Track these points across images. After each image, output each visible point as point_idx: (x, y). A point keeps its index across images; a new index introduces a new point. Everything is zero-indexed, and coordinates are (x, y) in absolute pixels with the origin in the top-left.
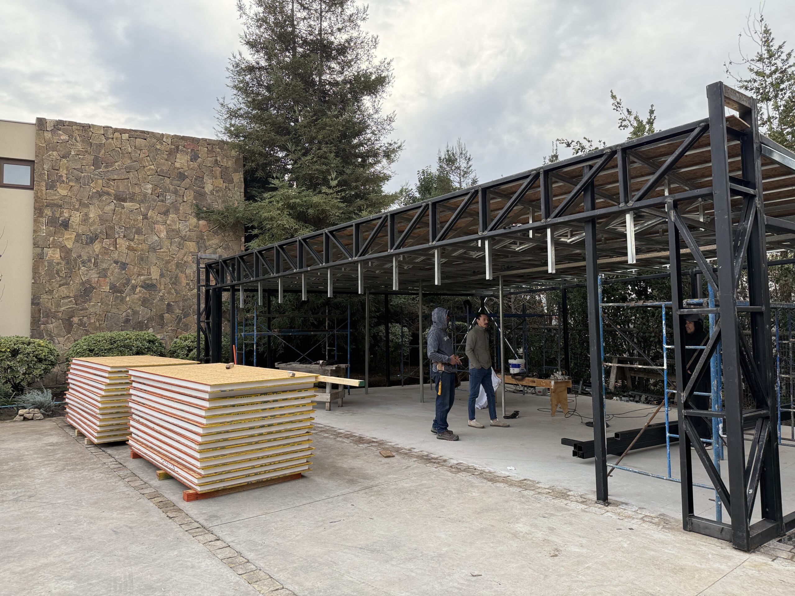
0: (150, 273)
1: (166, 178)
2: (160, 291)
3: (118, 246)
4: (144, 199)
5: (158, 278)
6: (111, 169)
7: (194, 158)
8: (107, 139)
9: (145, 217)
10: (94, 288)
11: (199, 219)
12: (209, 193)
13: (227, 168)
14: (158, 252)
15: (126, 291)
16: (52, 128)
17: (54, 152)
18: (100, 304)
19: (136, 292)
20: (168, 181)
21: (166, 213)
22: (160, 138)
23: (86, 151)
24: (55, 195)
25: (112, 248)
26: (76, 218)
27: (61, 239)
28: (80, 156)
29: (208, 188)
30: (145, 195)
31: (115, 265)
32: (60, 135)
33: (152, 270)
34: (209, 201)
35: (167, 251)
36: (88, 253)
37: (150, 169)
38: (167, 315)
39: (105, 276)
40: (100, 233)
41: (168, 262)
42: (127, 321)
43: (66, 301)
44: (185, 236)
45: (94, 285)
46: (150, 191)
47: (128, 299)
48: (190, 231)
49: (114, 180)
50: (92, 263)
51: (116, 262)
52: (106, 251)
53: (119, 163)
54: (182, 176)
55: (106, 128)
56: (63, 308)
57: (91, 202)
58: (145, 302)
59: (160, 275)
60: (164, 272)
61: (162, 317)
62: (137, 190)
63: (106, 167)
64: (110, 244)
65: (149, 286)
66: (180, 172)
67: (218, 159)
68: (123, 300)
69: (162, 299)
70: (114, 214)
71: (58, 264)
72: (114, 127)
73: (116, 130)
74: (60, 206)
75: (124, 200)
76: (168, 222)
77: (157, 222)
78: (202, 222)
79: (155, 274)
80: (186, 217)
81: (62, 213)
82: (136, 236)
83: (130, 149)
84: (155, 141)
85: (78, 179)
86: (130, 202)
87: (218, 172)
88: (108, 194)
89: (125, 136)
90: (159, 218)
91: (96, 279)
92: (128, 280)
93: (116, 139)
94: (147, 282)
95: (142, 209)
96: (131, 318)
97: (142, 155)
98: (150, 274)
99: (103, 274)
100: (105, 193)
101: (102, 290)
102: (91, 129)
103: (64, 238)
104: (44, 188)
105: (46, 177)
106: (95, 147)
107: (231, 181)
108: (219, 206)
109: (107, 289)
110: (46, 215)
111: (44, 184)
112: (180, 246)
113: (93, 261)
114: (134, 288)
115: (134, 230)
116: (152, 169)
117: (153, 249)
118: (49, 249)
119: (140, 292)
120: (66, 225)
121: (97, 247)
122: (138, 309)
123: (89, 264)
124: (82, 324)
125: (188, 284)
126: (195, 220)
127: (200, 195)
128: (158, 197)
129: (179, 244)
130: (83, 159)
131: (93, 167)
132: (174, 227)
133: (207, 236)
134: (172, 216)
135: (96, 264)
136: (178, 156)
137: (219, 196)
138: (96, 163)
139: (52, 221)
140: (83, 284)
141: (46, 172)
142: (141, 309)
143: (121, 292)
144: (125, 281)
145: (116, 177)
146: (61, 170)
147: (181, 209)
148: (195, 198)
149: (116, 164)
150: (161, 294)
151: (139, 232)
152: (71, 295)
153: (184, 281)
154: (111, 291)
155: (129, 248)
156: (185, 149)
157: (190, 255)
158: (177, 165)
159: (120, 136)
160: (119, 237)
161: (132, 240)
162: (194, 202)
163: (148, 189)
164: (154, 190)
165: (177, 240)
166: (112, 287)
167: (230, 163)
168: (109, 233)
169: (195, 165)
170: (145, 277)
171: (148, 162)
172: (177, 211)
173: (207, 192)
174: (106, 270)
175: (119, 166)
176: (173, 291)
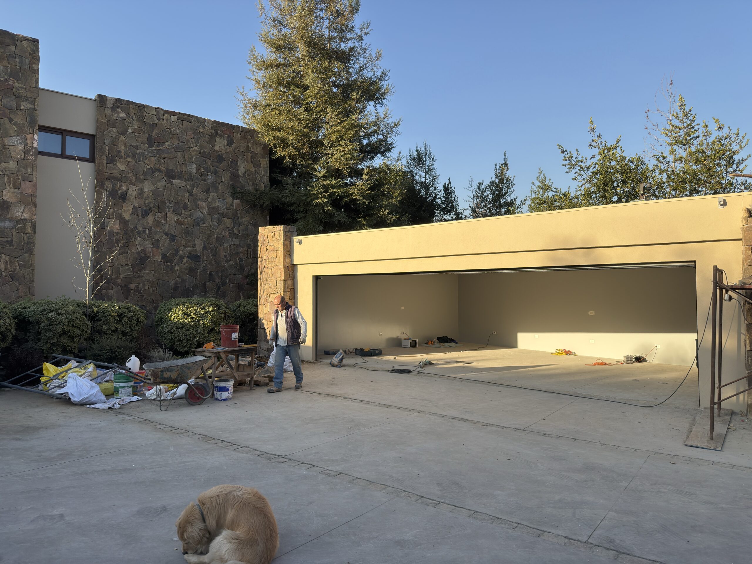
0: (195, 246)
1: (208, 160)
2: (203, 262)
3: (168, 219)
4: (190, 177)
5: (201, 250)
6: (161, 148)
7: (230, 143)
8: (159, 119)
9: (191, 195)
10: (148, 257)
11: (234, 199)
12: (242, 176)
13: (256, 154)
14: (201, 226)
15: (175, 261)
16: (112, 106)
17: (114, 129)
18: (153, 272)
19: (183, 262)
20: (209, 162)
21: (207, 191)
22: (202, 122)
23: (141, 130)
24: (114, 169)
25: (163, 221)
26: (133, 192)
27: (120, 211)
28: (136, 134)
29: (241, 171)
30: (190, 174)
31: (165, 237)
32: (119, 113)
33: (196, 242)
34: (242, 182)
35: (208, 225)
36: (144, 225)
37: (194, 151)
38: (208, 283)
39: (157, 247)
40: (154, 206)
41: (209, 236)
42: (176, 288)
43: (125, 268)
44: (223, 213)
45: (148, 255)
46: (194, 171)
47: (176, 268)
48: (227, 208)
49: (164, 158)
50: (146, 234)
51: (167, 234)
52: (158, 223)
53: (169, 143)
54: (220, 159)
55: (158, 109)
56: (122, 275)
57: (145, 178)
58: (191, 271)
59: (203, 247)
60: (207, 244)
61: (204, 285)
62: (184, 169)
63: (157, 146)
64: (161, 217)
65: (194, 257)
66: (219, 155)
67: (249, 145)
68: (172, 268)
69: (205, 269)
70: (164, 190)
71: (118, 233)
72: (164, 109)
73: (167, 112)
74: (119, 180)
75: (173, 177)
76: (209, 200)
77: (200, 200)
78: (236, 201)
79: (199, 246)
80: (223, 196)
81: (120, 186)
82: (183, 211)
83: (178, 130)
84: (199, 124)
85: (134, 156)
86: (178, 179)
87: (249, 157)
88: (160, 171)
89: (174, 118)
90: (202, 195)
91: (150, 249)
92: (177, 251)
93: (167, 120)
94: (192, 253)
95: (188, 187)
96: (179, 285)
97: (188, 137)
99: (156, 244)
100: (157, 170)
101: (155, 260)
102: (146, 110)
103: (123, 210)
104: (105, 162)
105: (107, 151)
106: (149, 126)
107: (259, 166)
108: (250, 188)
109: (159, 258)
110: (107, 187)
111: (105, 158)
112: (219, 221)
113: (147, 232)
114: (182, 258)
115: (181, 206)
116: (196, 151)
117: (197, 223)
118: (110, 220)
119: (187, 262)
120: (124, 197)
121: (150, 219)
122: (185, 278)
123: (144, 235)
124: (137, 290)
125: (225, 256)
126: (231, 199)
127: (235, 176)
128: (201, 176)
129: (219, 219)
130: (138, 137)
131: (147, 145)
132: (214, 205)
133: (240, 214)
134: (212, 195)
135: (149, 235)
136: (218, 139)
137: (249, 179)
138: (150, 142)
139: (112, 194)
140: (138, 253)
141: (107, 147)
142: (187, 278)
143: (171, 261)
144: (174, 252)
145: (166, 155)
146: (120, 145)
147: (219, 188)
148: (231, 179)
149: (167, 143)
150: (204, 265)
151: (185, 207)
152: (129, 263)
153: (222, 254)
154: (162, 261)
155: (178, 222)
156: (222, 134)
157: (227, 230)
158: (217, 148)
159: (170, 118)
160: (169, 211)
161: (180, 215)
162: (231, 183)
163: (193, 168)
164: (198, 169)
165: (216, 216)
166: (164, 257)
167: (259, 150)
168: (161, 207)
169: (231, 149)
170: (191, 249)
171: (193, 143)
172: (216, 190)
173: (240, 174)
174: (158, 241)
175: (169, 145)
176: (213, 262)
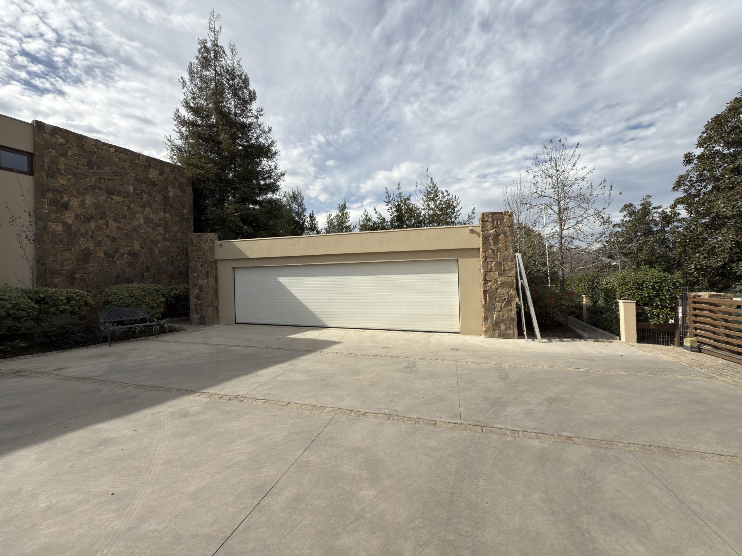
1: (143, 184)
2: (141, 258)
3: (109, 226)
4: (128, 195)
5: (139, 249)
6: (101, 171)
7: (162, 173)
8: (98, 149)
9: (129, 208)
10: (92, 254)
11: (165, 213)
12: (172, 198)
13: (182, 183)
14: (138, 232)
15: (116, 257)
16: (50, 131)
17: (53, 150)
18: (96, 265)
19: (124, 258)
20: (144, 186)
21: (143, 207)
22: (138, 156)
23: (81, 155)
24: (56, 183)
25: (104, 227)
26: (75, 202)
27: (62, 217)
28: (76, 157)
29: (171, 194)
30: (128, 193)
31: (107, 239)
32: (58, 138)
33: (135, 244)
34: (171, 202)
35: (145, 231)
36: (86, 228)
37: (131, 176)
38: (146, 273)
39: (101, 246)
40: (95, 215)
41: (146, 239)
42: (118, 277)
43: (69, 262)
44: (157, 223)
45: (91, 252)
46: (132, 191)
47: (118, 262)
48: (159, 220)
49: (104, 179)
51: (108, 236)
52: (100, 228)
53: (108, 168)
54: (153, 184)
55: (97, 141)
56: (67, 268)
57: (87, 193)
58: (131, 265)
59: (141, 247)
60: (143, 245)
61: (143, 275)
62: (122, 188)
63: (97, 169)
64: (103, 224)
65: (133, 254)
66: (152, 181)
67: (177, 176)
68: (114, 262)
69: (143, 263)
70: (105, 203)
71: (60, 235)
73: (104, 144)
74: (61, 192)
75: (113, 194)
76: (145, 213)
77: (138, 212)
78: (167, 215)
79: (137, 246)
80: (157, 211)
81: (62, 198)
82: (123, 220)
83: (116, 159)
84: (134, 157)
85: (75, 174)
86: (117, 196)
87: (177, 185)
88: (100, 188)
89: (112, 150)
90: (139, 209)
91: (93, 248)
92: (118, 250)
93: (105, 150)
94: (132, 251)
95: (126, 202)
96: (121, 275)
97: (125, 166)
98: (134, 246)
99: (99, 244)
100: (97, 187)
101: (98, 256)
102: (85, 140)
103: (65, 216)
104: (45, 177)
105: (47, 168)
106: (88, 153)
107: (185, 192)
109: (102, 255)
110: (48, 197)
111: (45, 173)
112: (154, 229)
113: (90, 235)
114: (122, 255)
115: (121, 216)
116: (133, 176)
117: (135, 229)
118: (52, 223)
119: (127, 258)
120: (66, 206)
121: (92, 225)
122: (126, 269)
123: (87, 236)
124: (82, 279)
125: (159, 254)
126: (163, 213)
127: (166, 198)
128: (137, 195)
129: (153, 227)
130: (78, 160)
131: (87, 167)
132: (149, 217)
134: (147, 209)
135: (92, 237)
136: (151, 170)
137: (177, 200)
138: (90, 165)
139: (54, 202)
140: (82, 250)
141: (47, 164)
142: (128, 269)
143: (113, 257)
144: (115, 250)
145: (106, 177)
146: (60, 164)
147: (153, 205)
148: (163, 199)
149: (106, 168)
150: (142, 260)
151: (124, 217)
152: (73, 258)
153: (157, 252)
154: (105, 256)
155: (118, 228)
156: (155, 167)
157: (160, 235)
158: (151, 176)
159: (108, 149)
160: (110, 219)
161: (120, 222)
162: (162, 202)
163: (131, 189)
164: (134, 190)
165: (151, 225)
166: (106, 253)
167: (184, 181)
168: (102, 216)
169: (161, 178)
170: (130, 248)
171: (129, 170)
172: (151, 206)
173: (170, 196)
174: (100, 242)
175: (108, 170)
176: (150, 258)
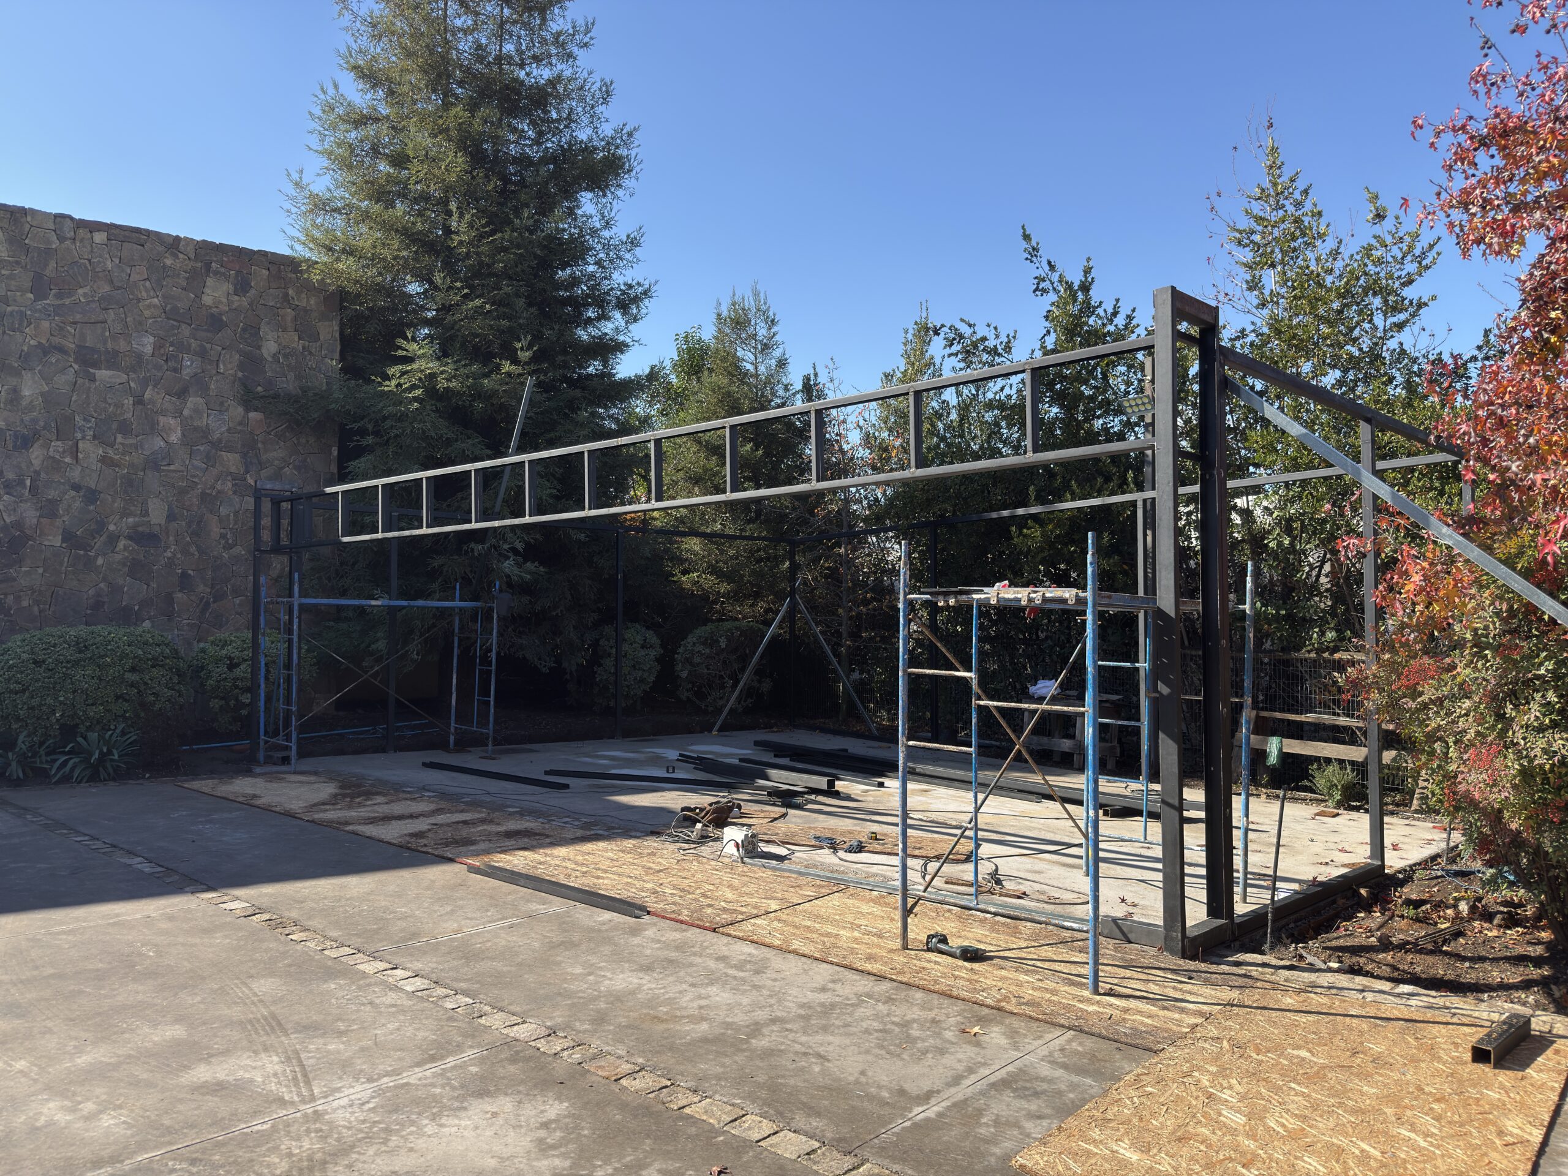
0: (147, 511)
1: (184, 326)
2: (167, 547)
3: (80, 456)
4: (138, 364)
5: (163, 522)
6: (67, 301)
7: (242, 287)
8: (61, 239)
9: (139, 401)
10: (30, 538)
11: (248, 410)
12: (270, 359)
13: (305, 310)
14: (163, 471)
15: (96, 547)
18: (40, 570)
19: (117, 549)
20: (186, 331)
21: (182, 394)
22: (174, 244)
23: (17, 263)
25: (67, 460)
28: (4, 272)
29: (270, 348)
30: (139, 356)
31: (73, 493)
33: (151, 506)
34: (269, 374)
35: (182, 468)
36: (18, 466)
37: (149, 306)
38: (180, 595)
39: (53, 515)
40: (44, 428)
41: (184, 491)
42: (97, 605)
44: (220, 440)
45: (28, 532)
46: (149, 349)
47: (100, 561)
48: (229, 430)
49: (75, 323)
50: (25, 487)
51: (76, 487)
52: (55, 465)
53: (86, 290)
54: (216, 323)
55: (61, 218)
57: (25, 366)
58: (136, 569)
59: (168, 517)
60: (176, 510)
61: (169, 599)
62: (122, 345)
63: (59, 296)
64: (64, 452)
65: (145, 538)
66: (212, 315)
67: (291, 292)
68: (89, 562)
69: (171, 564)
70: (73, 391)
72: (77, 216)
73: (82, 224)
75: (96, 365)
76: (186, 412)
77: (163, 413)
78: (252, 415)
79: (157, 514)
80: (222, 404)
82: (119, 436)
83: (109, 263)
84: (162, 249)
86: (108, 368)
87: (289, 318)
88: (61, 350)
89: (100, 237)
90: (168, 403)
91: (35, 521)
92: (102, 525)
93: (82, 241)
94: (140, 529)
95: (132, 384)
96: (106, 599)
97: (135, 277)
98: (147, 514)
99: (50, 510)
100: (55, 348)
101: (46, 543)
106: (36, 255)
107: (315, 337)
108: (288, 384)
109: (57, 541)
112: (210, 461)
113: (28, 482)
114: (113, 539)
115: (114, 426)
116: (155, 306)
117: (153, 463)
119: (126, 548)
121: (36, 455)
122: (121, 582)
123: (19, 488)
124: (2, 609)
125: (223, 536)
126: (240, 410)
127: (252, 362)
128: (166, 361)
129: (208, 455)
130: (10, 277)
131: (31, 296)
132: (197, 423)
133: (263, 443)
134: (194, 401)
135: (34, 490)
136: (210, 282)
137: (288, 366)
138: (39, 288)
140: (5, 529)
142: (127, 583)
143: (86, 547)
144: (93, 527)
145: (78, 317)
147: (212, 387)
148: (241, 367)
149: (80, 291)
150: (169, 555)
151: (125, 428)
153: (216, 530)
154: (64, 545)
155: (104, 460)
156: (223, 270)
157: (229, 478)
158: (207, 300)
159: (89, 235)
160: (83, 438)
161: (112, 445)
162: (240, 374)
163: (147, 345)
164: (157, 347)
165: (202, 448)
166: (68, 536)
168: (63, 429)
169: (244, 302)
170: (137, 519)
171: (147, 291)
172: (204, 390)
173: (266, 355)
174: (53, 503)
175: (85, 295)
176: (193, 549)
